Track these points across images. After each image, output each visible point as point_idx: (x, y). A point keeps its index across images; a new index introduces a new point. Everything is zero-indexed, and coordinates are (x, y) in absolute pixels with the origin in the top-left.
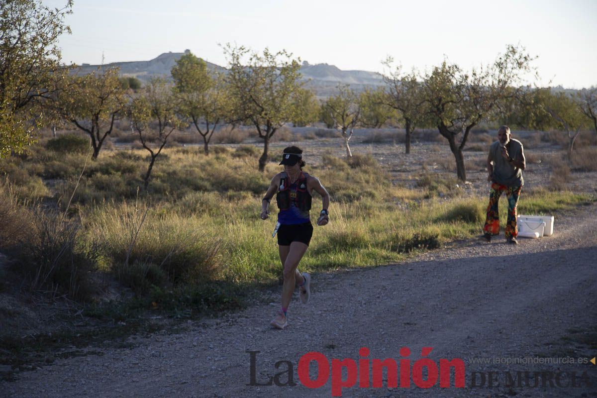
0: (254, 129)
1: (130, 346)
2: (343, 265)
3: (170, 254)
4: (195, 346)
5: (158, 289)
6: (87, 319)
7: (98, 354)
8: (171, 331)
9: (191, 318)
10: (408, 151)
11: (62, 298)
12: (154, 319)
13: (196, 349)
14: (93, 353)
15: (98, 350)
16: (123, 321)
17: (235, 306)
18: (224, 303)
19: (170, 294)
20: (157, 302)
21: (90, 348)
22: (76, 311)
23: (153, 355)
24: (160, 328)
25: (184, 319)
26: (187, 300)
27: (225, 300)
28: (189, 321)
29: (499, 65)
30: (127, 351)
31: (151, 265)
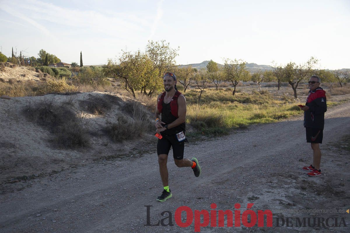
0: (231, 83)
1: (197, 144)
2: (258, 123)
3: (207, 119)
4: (215, 145)
5: (204, 129)
8: (208, 141)
9: (213, 137)
10: (279, 89)
12: (203, 137)
15: (188, 145)
16: (194, 137)
17: (226, 134)
18: (223, 133)
19: (208, 130)
20: (204, 132)
23: (203, 147)
24: (205, 140)
25: (212, 137)
26: (212, 132)
27: (223, 132)
29: (308, 62)
30: (196, 146)
31: (202, 122)
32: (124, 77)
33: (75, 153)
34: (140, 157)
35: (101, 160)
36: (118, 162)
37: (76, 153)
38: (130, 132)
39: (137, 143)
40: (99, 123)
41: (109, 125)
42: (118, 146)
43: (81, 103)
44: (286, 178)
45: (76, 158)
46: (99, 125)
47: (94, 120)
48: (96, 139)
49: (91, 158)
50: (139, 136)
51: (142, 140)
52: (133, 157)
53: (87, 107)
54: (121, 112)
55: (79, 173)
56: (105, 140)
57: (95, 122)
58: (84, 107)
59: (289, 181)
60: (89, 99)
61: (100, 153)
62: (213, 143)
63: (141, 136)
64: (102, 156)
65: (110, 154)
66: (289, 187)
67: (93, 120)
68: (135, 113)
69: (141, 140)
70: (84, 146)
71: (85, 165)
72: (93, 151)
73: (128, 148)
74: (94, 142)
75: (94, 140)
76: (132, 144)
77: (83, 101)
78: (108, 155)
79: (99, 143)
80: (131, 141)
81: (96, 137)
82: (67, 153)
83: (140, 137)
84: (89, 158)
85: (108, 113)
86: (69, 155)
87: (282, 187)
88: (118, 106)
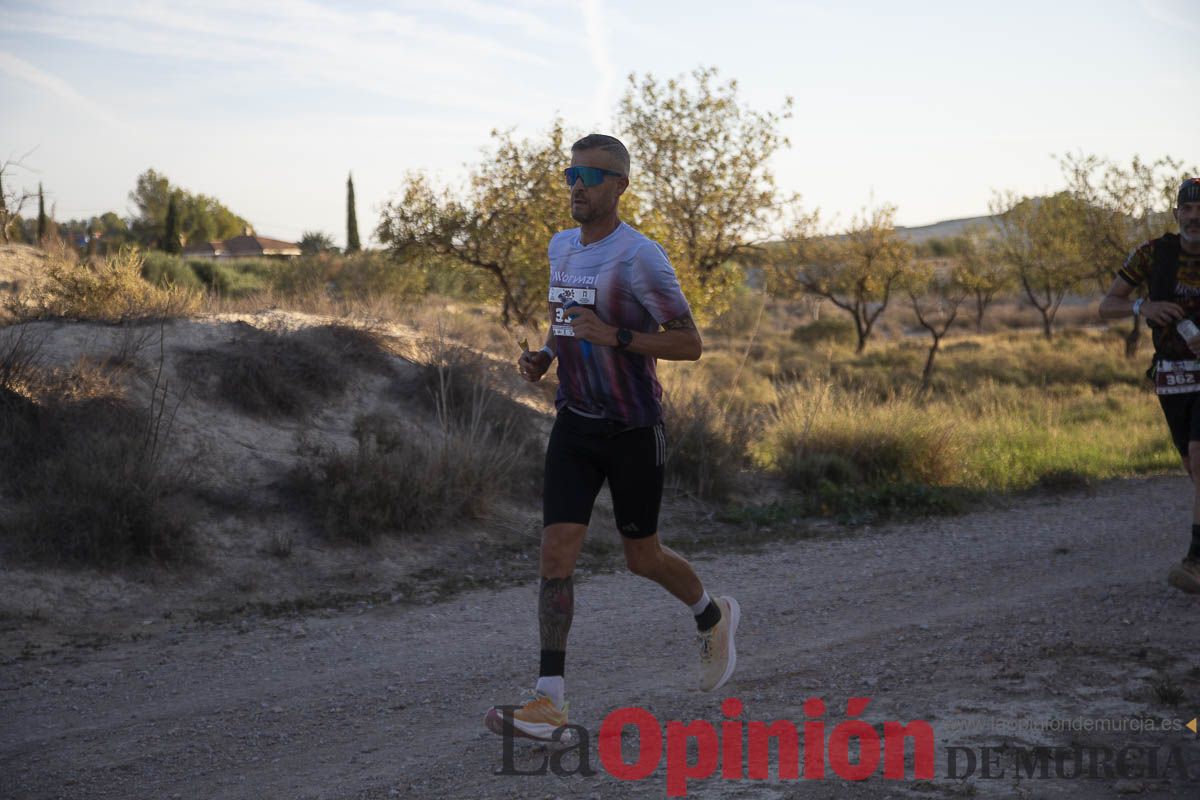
1: (761, 552)
3: (872, 446)
4: (854, 553)
5: (832, 487)
6: (719, 525)
7: (709, 560)
8: (831, 538)
9: (874, 524)
11: (686, 496)
12: (817, 525)
13: (855, 556)
14: (704, 559)
15: (714, 555)
16: (768, 524)
18: (929, 505)
19: (850, 493)
20: (828, 505)
21: (704, 554)
22: (703, 514)
24: (817, 535)
25: (861, 525)
26: (874, 499)
27: (932, 500)
28: (867, 528)
30: (752, 557)
31: (833, 458)
32: (487, 266)
33: (112, 588)
34: (435, 603)
35: (237, 616)
36: (314, 623)
37: (116, 585)
38: (418, 493)
39: (451, 549)
40: (267, 456)
41: (307, 460)
42: (349, 557)
43: (190, 361)
44: (1114, 660)
45: (116, 609)
46: (266, 463)
47: (246, 442)
48: (240, 525)
49: (190, 610)
50: (467, 515)
51: (478, 535)
52: (400, 601)
53: (214, 379)
54: (393, 407)
55: (96, 665)
56: (284, 530)
57: (246, 452)
58: (202, 380)
59: (1116, 673)
60: (234, 342)
61: (246, 589)
62: (847, 545)
63: (479, 516)
64: (251, 601)
65: (292, 595)
66: (1096, 696)
67: (238, 442)
68: (444, 399)
69: (476, 534)
70: (165, 556)
71: (149, 637)
72: (210, 583)
73: (400, 568)
74: (227, 541)
75: (226, 531)
76: (422, 551)
77: (199, 354)
78: (283, 600)
79: (248, 547)
80: (418, 540)
81: (237, 517)
82: (73, 586)
83: (474, 519)
84: (181, 611)
85: (327, 412)
86: (82, 595)
87: (1059, 694)
88: (385, 379)
